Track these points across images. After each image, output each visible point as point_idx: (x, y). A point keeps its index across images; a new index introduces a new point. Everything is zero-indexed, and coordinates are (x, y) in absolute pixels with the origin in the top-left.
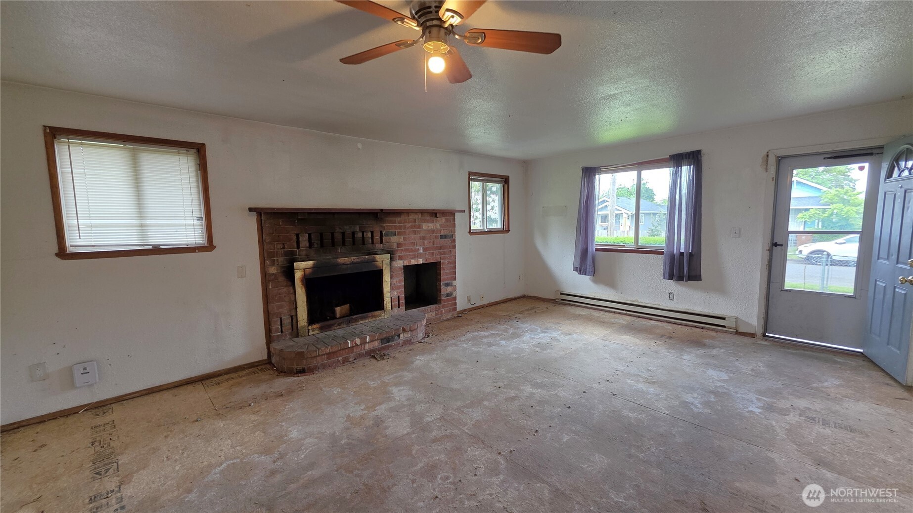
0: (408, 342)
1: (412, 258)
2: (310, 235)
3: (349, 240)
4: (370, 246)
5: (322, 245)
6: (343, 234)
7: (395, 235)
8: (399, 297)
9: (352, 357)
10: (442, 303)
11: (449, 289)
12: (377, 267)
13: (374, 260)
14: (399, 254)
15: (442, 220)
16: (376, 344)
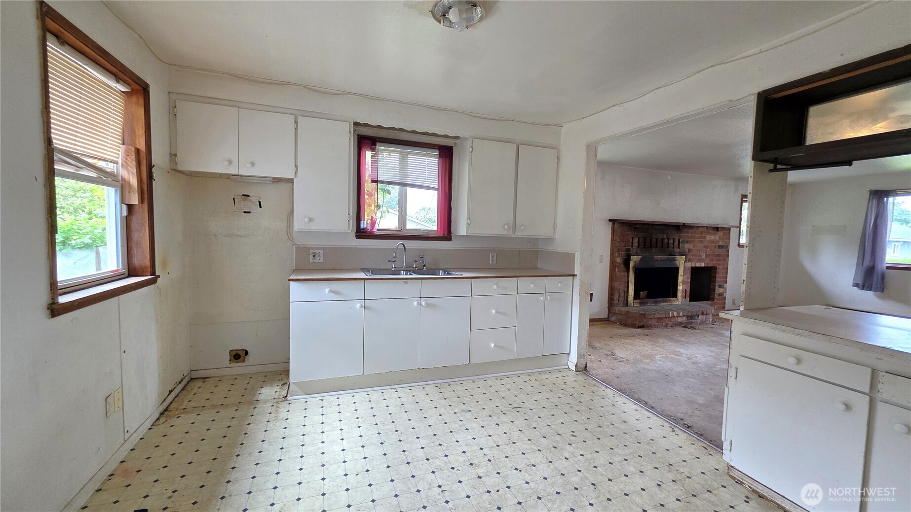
0: (703, 322)
1: (697, 262)
2: (639, 238)
3: (659, 244)
4: (671, 249)
5: (644, 247)
6: (657, 239)
7: (688, 243)
8: (686, 290)
9: (670, 324)
10: (715, 301)
11: (721, 290)
12: (676, 265)
13: (675, 260)
14: (689, 257)
15: (721, 233)
16: (684, 319)
